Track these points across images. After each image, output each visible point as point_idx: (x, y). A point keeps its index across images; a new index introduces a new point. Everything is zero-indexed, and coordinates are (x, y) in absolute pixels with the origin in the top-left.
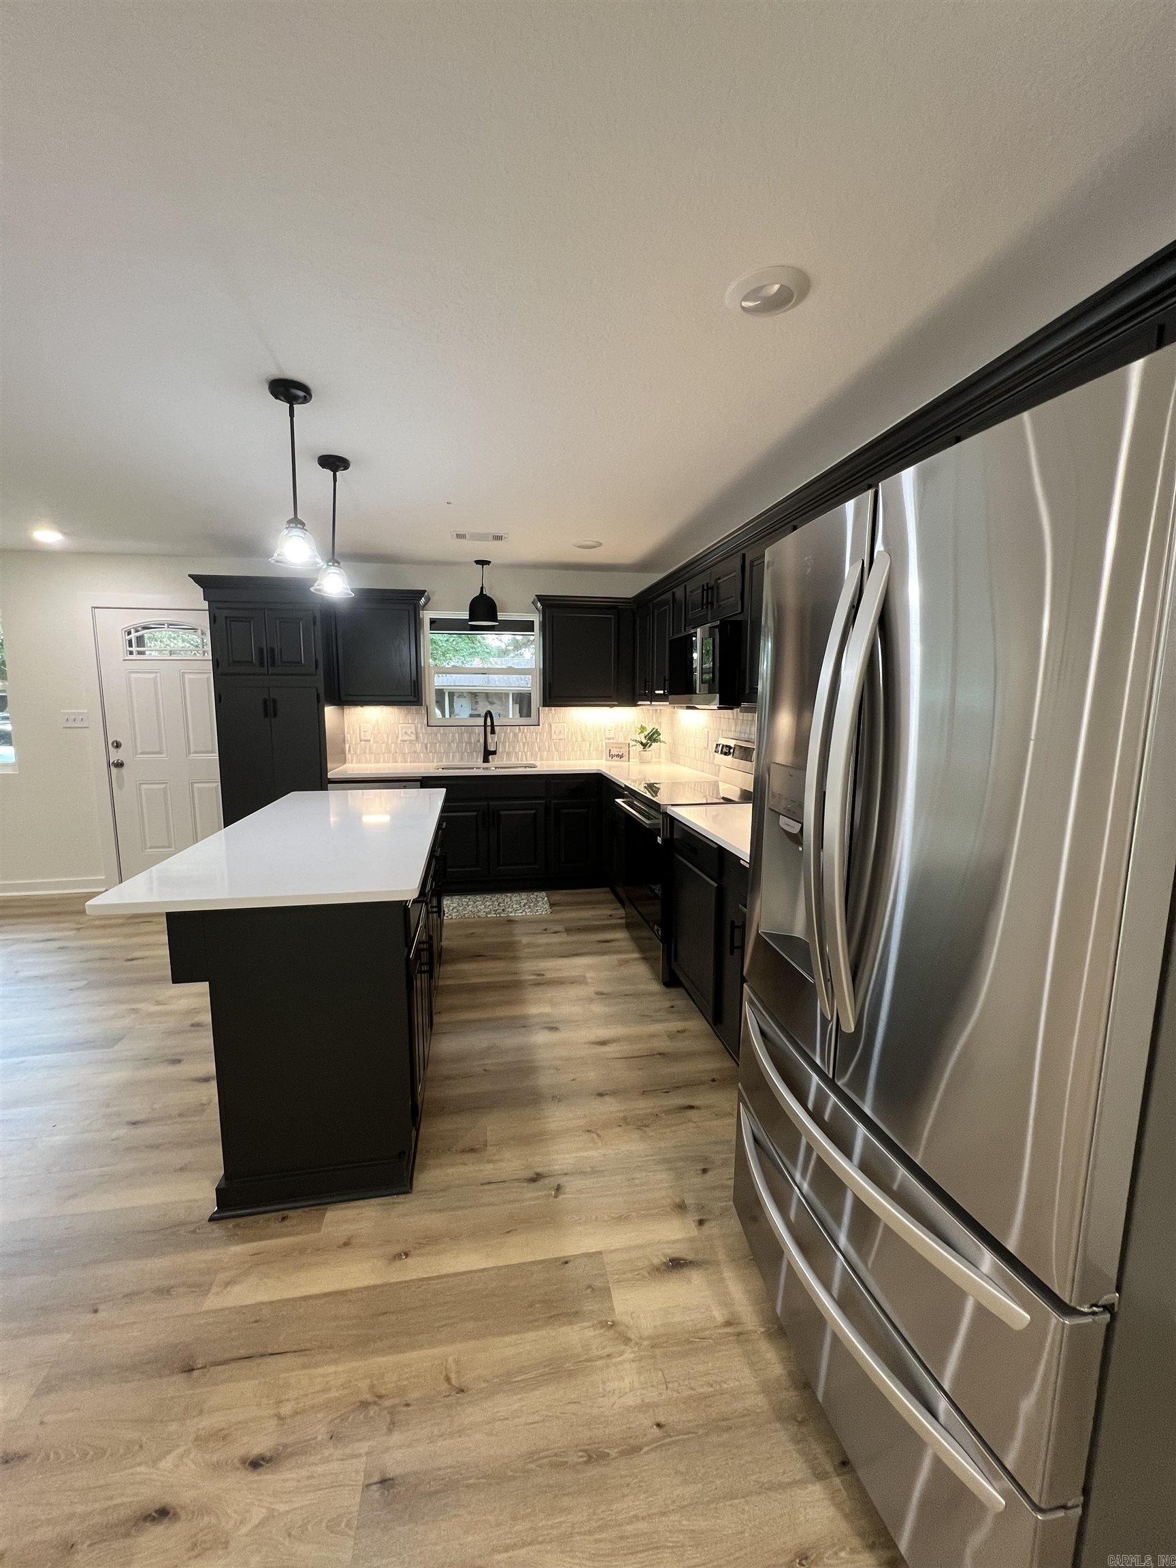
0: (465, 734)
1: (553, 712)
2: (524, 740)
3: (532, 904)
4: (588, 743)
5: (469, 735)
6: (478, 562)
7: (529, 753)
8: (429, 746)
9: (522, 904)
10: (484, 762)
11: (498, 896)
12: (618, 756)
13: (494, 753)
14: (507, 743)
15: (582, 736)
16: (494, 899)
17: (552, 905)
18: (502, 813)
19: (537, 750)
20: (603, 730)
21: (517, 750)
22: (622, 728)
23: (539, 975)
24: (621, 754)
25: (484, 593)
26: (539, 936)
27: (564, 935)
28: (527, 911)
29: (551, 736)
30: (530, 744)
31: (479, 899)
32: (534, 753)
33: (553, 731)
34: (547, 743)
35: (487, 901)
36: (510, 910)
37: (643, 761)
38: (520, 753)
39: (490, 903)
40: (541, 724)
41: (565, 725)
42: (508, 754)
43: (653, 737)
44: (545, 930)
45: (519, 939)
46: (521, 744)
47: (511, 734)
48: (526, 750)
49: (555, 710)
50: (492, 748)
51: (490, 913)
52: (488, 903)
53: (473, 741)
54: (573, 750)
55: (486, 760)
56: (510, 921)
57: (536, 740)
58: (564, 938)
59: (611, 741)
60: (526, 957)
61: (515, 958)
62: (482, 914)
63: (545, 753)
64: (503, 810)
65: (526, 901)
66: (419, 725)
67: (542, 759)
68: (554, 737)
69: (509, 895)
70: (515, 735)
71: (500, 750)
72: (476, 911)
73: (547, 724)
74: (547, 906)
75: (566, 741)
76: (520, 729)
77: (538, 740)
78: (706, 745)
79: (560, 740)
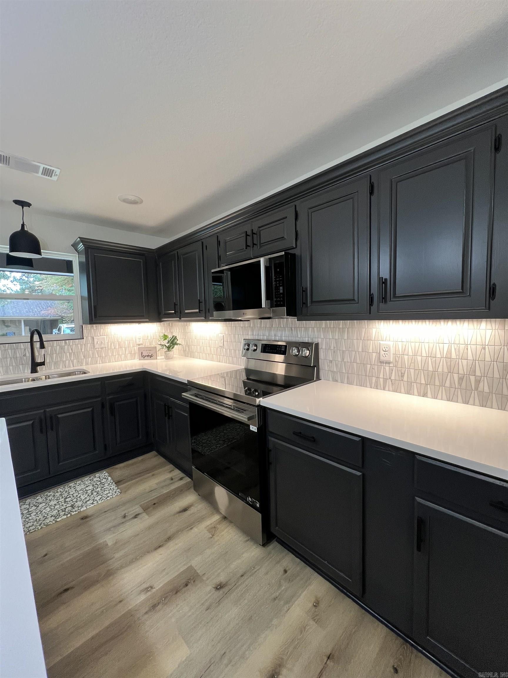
0: (10, 351)
1: (95, 328)
2: (71, 351)
3: (99, 489)
4: (124, 349)
5: (13, 351)
6: (17, 202)
7: (75, 361)
9: (89, 492)
10: (31, 373)
11: (60, 489)
12: (148, 356)
13: (43, 364)
14: (55, 355)
15: (119, 345)
16: (58, 494)
17: (118, 483)
18: (59, 416)
19: (83, 358)
20: (134, 339)
21: (64, 359)
22: (148, 337)
23: (147, 590)
24: (150, 354)
25: (26, 229)
26: (122, 529)
27: (145, 516)
28: (97, 498)
30: (76, 353)
31: (40, 500)
32: (80, 360)
33: (95, 343)
34: (91, 352)
35: (50, 501)
36: (79, 503)
37: (168, 358)
38: (67, 362)
39: (55, 502)
40: (85, 338)
41: (105, 337)
42: (56, 363)
43: (173, 342)
44: (125, 517)
45: (104, 540)
46: (68, 354)
47: (58, 347)
48: (72, 359)
49: (96, 327)
50: (39, 360)
51: (59, 515)
52: (53, 503)
53: (18, 355)
54: (113, 355)
55: (34, 370)
56: (85, 518)
57: (81, 349)
58: (146, 521)
59: (141, 346)
60: (122, 567)
61: (109, 574)
62: (49, 520)
63: (90, 359)
64: (59, 414)
65: (91, 487)
67: (87, 364)
68: (97, 346)
69: (72, 484)
70: (62, 348)
71: (47, 361)
72: (42, 519)
73: (90, 338)
74: (113, 486)
75: (107, 348)
76: (66, 343)
77: (83, 350)
78: (222, 345)
79: (101, 348)
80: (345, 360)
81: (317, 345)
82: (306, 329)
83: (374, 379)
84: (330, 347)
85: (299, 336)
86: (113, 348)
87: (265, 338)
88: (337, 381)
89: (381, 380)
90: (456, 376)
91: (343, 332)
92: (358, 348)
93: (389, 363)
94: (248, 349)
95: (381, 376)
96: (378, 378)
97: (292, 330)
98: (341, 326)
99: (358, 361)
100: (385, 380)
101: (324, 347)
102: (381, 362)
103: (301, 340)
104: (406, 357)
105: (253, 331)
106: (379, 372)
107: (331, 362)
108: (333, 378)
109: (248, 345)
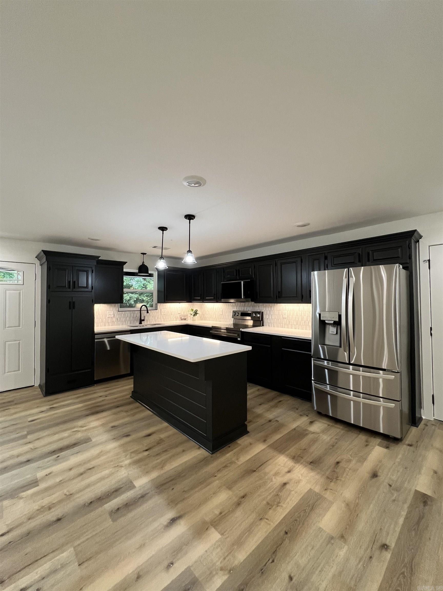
0: (132, 314)
1: (162, 305)
2: (152, 315)
4: (173, 315)
6: (142, 253)
8: (118, 319)
12: (184, 319)
14: (147, 317)
15: (171, 313)
19: (157, 318)
22: (183, 310)
25: (144, 264)
29: (161, 314)
30: (155, 316)
32: (156, 320)
33: (162, 312)
34: (160, 316)
37: (193, 320)
38: (151, 320)
40: (158, 309)
41: (166, 309)
43: (196, 313)
46: (151, 317)
48: (153, 319)
53: (135, 316)
54: (168, 318)
55: (140, 323)
59: (180, 314)
63: (159, 319)
66: (115, 311)
67: (158, 321)
68: (162, 313)
70: (149, 314)
71: (145, 319)
73: (160, 309)
75: (166, 315)
76: (151, 311)
77: (157, 315)
78: (222, 314)
79: (164, 315)
80: (272, 318)
81: (262, 313)
82: (259, 307)
83: (282, 324)
84: (267, 313)
85: (256, 309)
86: (168, 314)
87: (242, 310)
88: (270, 326)
89: (284, 324)
90: (303, 321)
91: (272, 307)
92: (276, 313)
93: (285, 318)
94: (235, 315)
95: (284, 323)
96: (283, 324)
97: (253, 307)
98: (271, 306)
99: (277, 318)
100: (285, 324)
101: (265, 313)
102: (284, 318)
103: (257, 311)
104: (290, 316)
105: (237, 307)
106: (283, 322)
107: (268, 319)
108: (268, 325)
109: (235, 312)
